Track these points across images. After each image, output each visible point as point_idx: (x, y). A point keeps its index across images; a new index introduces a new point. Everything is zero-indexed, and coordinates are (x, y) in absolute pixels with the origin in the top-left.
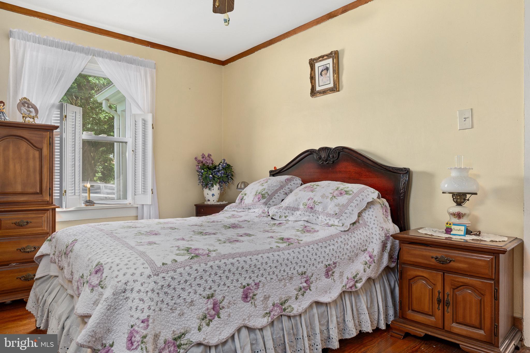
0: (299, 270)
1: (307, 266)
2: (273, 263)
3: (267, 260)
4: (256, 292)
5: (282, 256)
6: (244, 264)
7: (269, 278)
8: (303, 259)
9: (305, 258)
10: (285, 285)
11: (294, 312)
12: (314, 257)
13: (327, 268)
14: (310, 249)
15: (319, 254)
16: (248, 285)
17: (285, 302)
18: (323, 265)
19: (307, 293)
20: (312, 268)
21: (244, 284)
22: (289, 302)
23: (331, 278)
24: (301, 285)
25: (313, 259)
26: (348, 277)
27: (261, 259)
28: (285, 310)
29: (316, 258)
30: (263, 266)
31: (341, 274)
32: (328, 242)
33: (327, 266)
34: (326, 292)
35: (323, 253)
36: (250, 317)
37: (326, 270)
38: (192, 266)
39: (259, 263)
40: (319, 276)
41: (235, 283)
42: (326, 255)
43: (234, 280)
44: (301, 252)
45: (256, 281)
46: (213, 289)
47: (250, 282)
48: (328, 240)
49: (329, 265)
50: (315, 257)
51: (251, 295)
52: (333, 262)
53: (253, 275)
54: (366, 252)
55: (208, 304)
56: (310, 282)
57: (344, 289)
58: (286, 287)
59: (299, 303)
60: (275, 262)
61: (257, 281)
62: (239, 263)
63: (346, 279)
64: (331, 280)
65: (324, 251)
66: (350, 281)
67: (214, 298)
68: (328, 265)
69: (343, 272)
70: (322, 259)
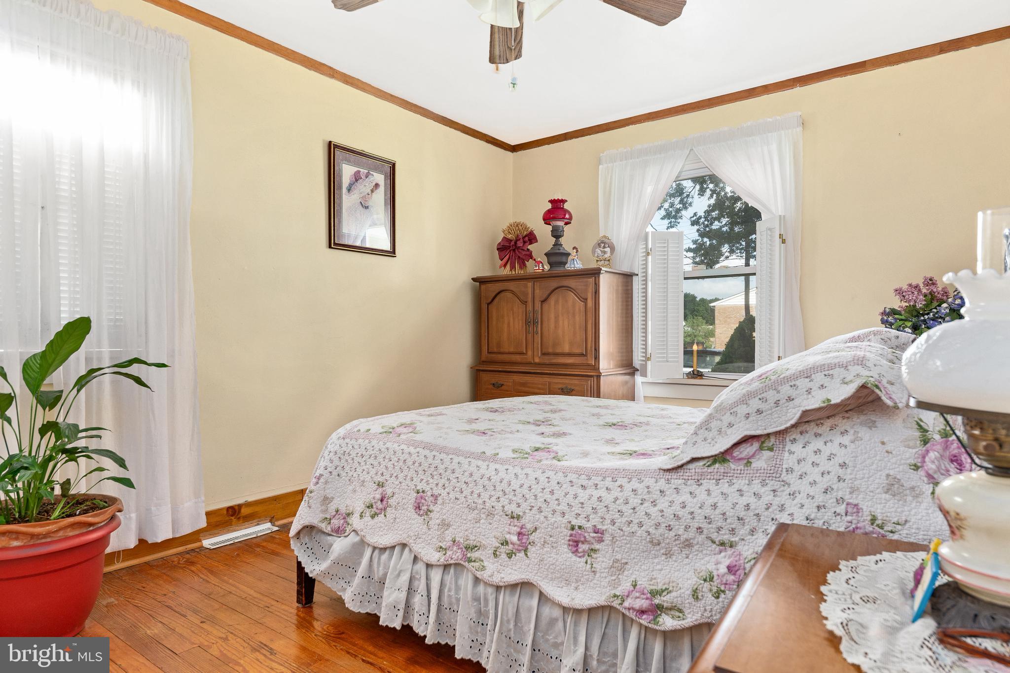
0: (506, 507)
1: (524, 505)
2: (462, 475)
3: (456, 466)
4: (431, 508)
5: (483, 471)
6: (423, 460)
7: (452, 496)
8: (518, 490)
9: (525, 490)
10: (478, 521)
11: (485, 575)
12: (546, 496)
13: (574, 532)
14: (542, 478)
15: (559, 493)
16: (423, 492)
17: (473, 548)
18: (565, 521)
19: (517, 558)
20: (536, 515)
21: (418, 488)
22: (480, 552)
23: (584, 560)
24: (508, 536)
25: (542, 500)
26: (639, 583)
27: (448, 463)
28: (470, 560)
29: (548, 500)
30: (447, 473)
31: (619, 567)
32: (596, 479)
33: (573, 528)
34: (568, 582)
35: (570, 497)
36: (418, 537)
37: (571, 535)
38: (371, 440)
39: (443, 467)
40: (551, 539)
41: (408, 481)
42: (575, 503)
43: (409, 477)
44: (520, 476)
45: (434, 491)
46: (384, 477)
47: (427, 488)
48: (597, 475)
49: (580, 527)
50: (548, 497)
51: (425, 508)
52: (595, 526)
53: (431, 481)
54: (730, 551)
55: (377, 492)
56: (528, 539)
57: (616, 604)
58: (478, 525)
59: (500, 567)
60: (466, 474)
61: (436, 492)
62: (418, 456)
63: (629, 584)
64: (584, 564)
65: (574, 493)
66: (638, 594)
67: (384, 489)
68: (577, 527)
69: (626, 563)
70: (563, 507)
